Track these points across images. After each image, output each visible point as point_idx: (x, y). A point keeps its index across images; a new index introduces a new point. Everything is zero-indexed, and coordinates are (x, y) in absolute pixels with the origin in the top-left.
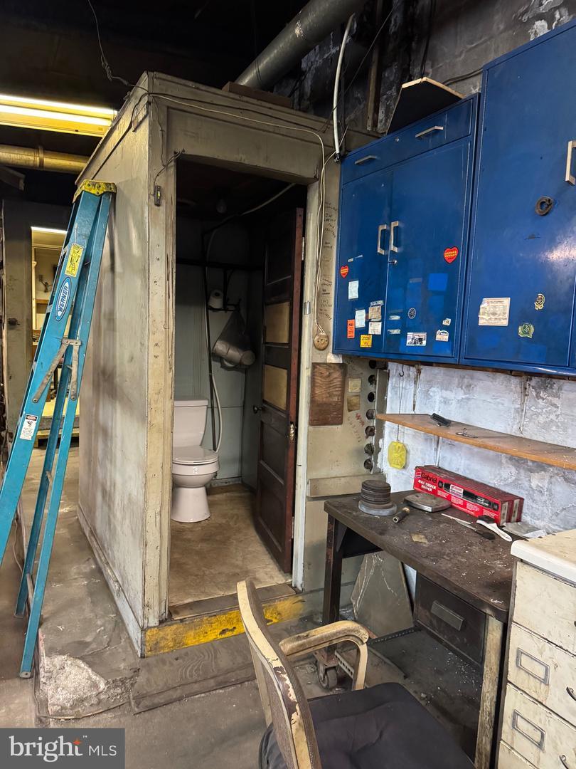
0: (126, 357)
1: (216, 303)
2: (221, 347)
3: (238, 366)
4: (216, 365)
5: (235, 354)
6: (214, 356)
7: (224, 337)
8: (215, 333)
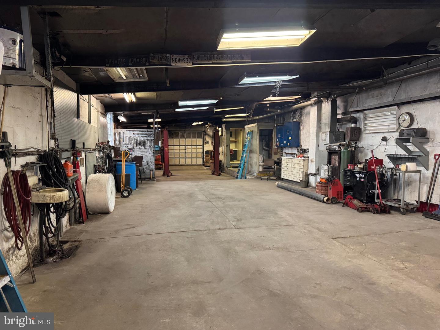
0: (254, 148)
1: (264, 141)
2: (264, 147)
3: (267, 150)
4: (264, 150)
5: (267, 148)
6: (263, 149)
7: (265, 146)
8: (263, 145)
